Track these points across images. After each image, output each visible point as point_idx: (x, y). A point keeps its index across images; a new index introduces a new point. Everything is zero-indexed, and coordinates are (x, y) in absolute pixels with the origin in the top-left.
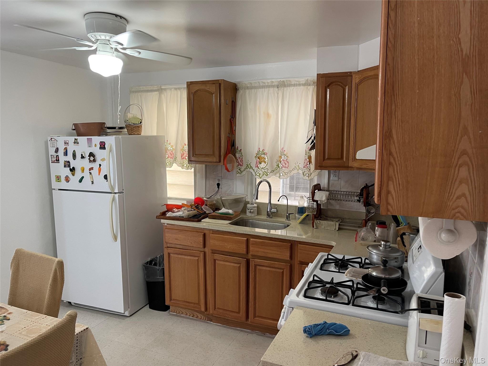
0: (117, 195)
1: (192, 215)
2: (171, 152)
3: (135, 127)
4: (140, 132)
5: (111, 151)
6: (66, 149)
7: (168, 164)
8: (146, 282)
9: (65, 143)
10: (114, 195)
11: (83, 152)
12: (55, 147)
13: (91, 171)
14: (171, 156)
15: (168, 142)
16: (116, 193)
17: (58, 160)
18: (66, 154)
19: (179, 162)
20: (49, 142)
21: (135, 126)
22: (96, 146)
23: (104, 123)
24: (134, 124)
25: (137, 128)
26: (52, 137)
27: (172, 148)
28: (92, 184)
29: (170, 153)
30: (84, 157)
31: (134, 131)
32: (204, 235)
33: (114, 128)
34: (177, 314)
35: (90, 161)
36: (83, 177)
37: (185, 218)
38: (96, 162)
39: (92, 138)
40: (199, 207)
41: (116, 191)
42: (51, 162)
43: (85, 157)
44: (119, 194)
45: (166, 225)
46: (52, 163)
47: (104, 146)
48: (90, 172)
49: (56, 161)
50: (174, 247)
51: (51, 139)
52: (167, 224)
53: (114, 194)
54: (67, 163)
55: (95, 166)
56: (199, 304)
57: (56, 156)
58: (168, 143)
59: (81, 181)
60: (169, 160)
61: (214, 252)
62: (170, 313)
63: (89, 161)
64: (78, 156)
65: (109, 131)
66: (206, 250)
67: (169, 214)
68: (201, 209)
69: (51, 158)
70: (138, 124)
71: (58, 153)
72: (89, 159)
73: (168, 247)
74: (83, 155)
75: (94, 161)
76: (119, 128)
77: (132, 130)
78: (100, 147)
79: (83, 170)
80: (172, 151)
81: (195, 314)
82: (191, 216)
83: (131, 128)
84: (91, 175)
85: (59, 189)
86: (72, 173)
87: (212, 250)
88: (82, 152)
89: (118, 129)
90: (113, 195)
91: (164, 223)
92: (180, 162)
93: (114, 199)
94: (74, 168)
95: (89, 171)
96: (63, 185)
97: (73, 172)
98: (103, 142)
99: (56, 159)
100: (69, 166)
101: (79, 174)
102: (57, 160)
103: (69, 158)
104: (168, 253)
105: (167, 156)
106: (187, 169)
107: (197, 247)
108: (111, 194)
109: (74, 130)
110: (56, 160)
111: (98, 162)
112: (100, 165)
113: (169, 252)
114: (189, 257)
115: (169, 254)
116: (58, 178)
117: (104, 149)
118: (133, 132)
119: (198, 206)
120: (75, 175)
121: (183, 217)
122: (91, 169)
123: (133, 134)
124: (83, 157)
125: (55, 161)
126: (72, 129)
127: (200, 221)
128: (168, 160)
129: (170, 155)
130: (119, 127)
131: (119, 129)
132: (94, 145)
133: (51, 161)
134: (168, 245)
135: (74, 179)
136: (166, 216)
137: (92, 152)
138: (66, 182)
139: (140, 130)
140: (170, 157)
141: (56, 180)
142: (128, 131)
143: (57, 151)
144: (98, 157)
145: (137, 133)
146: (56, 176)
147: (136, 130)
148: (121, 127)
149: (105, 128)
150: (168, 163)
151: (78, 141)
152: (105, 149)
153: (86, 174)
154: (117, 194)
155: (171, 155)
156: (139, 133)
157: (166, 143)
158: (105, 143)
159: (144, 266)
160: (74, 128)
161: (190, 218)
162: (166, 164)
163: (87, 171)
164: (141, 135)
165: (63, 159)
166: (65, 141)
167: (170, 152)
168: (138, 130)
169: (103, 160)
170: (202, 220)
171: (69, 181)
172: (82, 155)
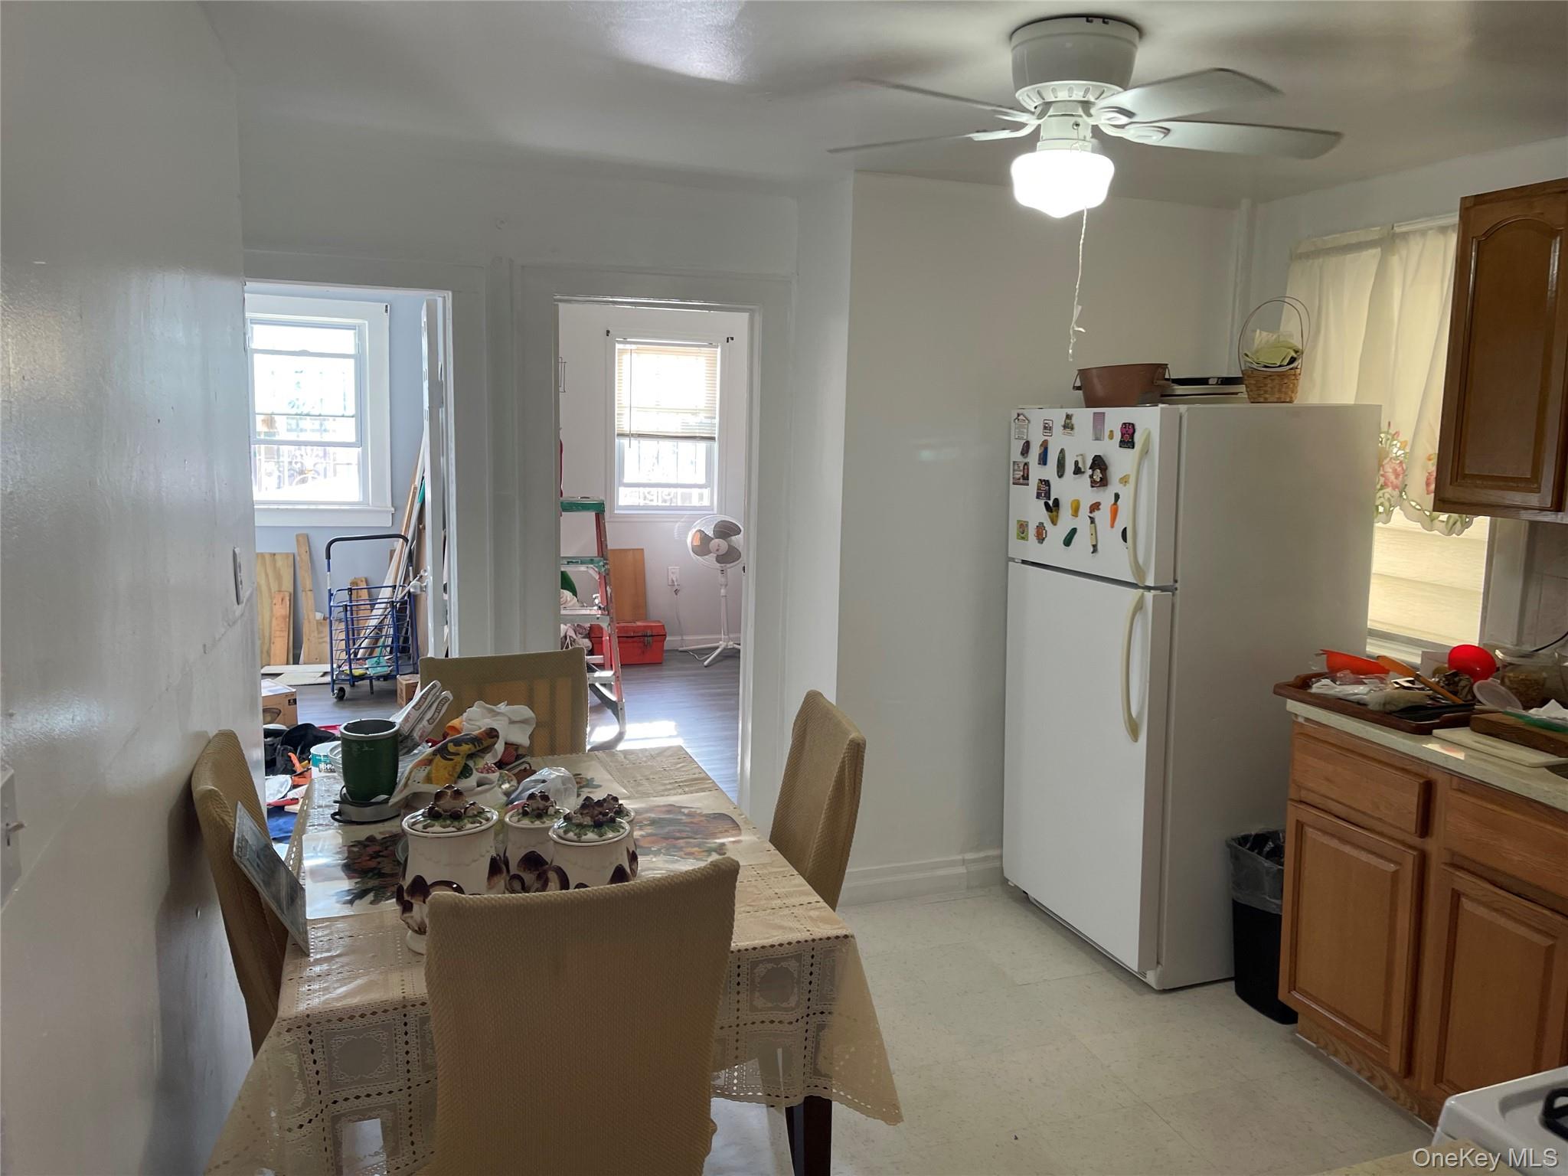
0: (1149, 596)
1: (1402, 706)
2: (1397, 467)
3: (1270, 376)
4: (1286, 393)
5: (1145, 452)
6: (1045, 447)
7: (1381, 509)
8: (1231, 902)
9: (1045, 428)
10: (1143, 594)
11: (1082, 455)
12: (1022, 439)
13: (1096, 514)
14: (1394, 480)
15: (1392, 431)
16: (1149, 588)
17: (1026, 477)
18: (1043, 460)
19: (1413, 504)
20: (1013, 424)
21: (1269, 374)
22: (1111, 436)
23: (1164, 367)
24: (1266, 367)
25: (1277, 381)
26: (1020, 411)
27: (1403, 452)
28: (1093, 553)
29: (1395, 471)
30: (1080, 468)
31: (1266, 392)
32: (1428, 791)
33: (1203, 381)
34: (1318, 1047)
35: (1093, 484)
36: (1074, 531)
37: (1372, 712)
38: (1109, 486)
39: (1104, 413)
40: (1460, 680)
41: (1150, 582)
42: (1011, 482)
43: (1083, 470)
44: (1158, 592)
45: (1301, 720)
46: (1014, 484)
47: (1132, 436)
48: (1090, 517)
49: (1021, 481)
50: (1320, 806)
51: (1019, 415)
52: (1307, 720)
53: (1141, 590)
54: (1044, 487)
55: (1105, 497)
56: (1383, 1038)
57: (1023, 464)
58: (1390, 431)
59: (1068, 542)
60: (1387, 496)
61: (1458, 863)
62: (1298, 1035)
63: (1091, 482)
64: (1070, 467)
65: (1180, 389)
66: (1432, 845)
67: (1320, 687)
68: (1467, 689)
69: (1014, 470)
70: (1280, 366)
71: (1027, 457)
72: (1091, 477)
73: (1301, 802)
74: (1080, 465)
75: (1104, 482)
76: (1219, 383)
77: (1259, 388)
78: (1121, 441)
79: (1076, 512)
80: (1401, 462)
81: (1378, 1075)
82: (1394, 708)
83: (1256, 381)
84: (1093, 525)
85: (1023, 561)
86: (1050, 517)
87: (1453, 854)
88: (1078, 454)
89: (1217, 384)
90: (1140, 594)
91: (1298, 713)
92: (1418, 504)
93: (1139, 606)
94: (1056, 501)
95: (1091, 512)
96: (1033, 550)
97: (1054, 513)
98: (1129, 424)
99: (1022, 473)
100: (1048, 495)
101: (1066, 522)
102: (1026, 475)
103: (1049, 472)
104: (1297, 820)
105: (1382, 480)
106: (1446, 532)
107: (1397, 828)
108: (1135, 591)
109: (1079, 388)
110: (1023, 476)
111: (1115, 486)
112: (1117, 496)
113: (1300, 819)
114: (1364, 856)
115: (1300, 826)
116: (1023, 527)
117: (1129, 448)
118: (1262, 392)
119: (1456, 679)
120: (1059, 522)
121: (1365, 705)
122: (1095, 507)
123: (1262, 400)
124: (1078, 471)
125: (1019, 479)
126: (1074, 387)
127: (1426, 732)
128: (1384, 494)
129: (1392, 477)
130: (1219, 378)
131: (1222, 384)
132: (1107, 433)
133: (1014, 478)
134: (1304, 795)
135: (1056, 534)
136: (1309, 691)
137: (1099, 456)
138: (1037, 541)
139: (1288, 387)
140: (1392, 483)
141: (1018, 535)
142: (1248, 390)
143: (1026, 449)
144: (1115, 473)
145: (1277, 396)
146: (1018, 521)
147: (1272, 388)
148: (1226, 378)
149: (1165, 382)
150: (1382, 504)
151: (1074, 420)
152: (1133, 447)
153: (1082, 523)
154: (1152, 591)
155: (1397, 476)
156: (1283, 396)
157: (1384, 433)
158: (1137, 427)
159: (1229, 846)
160: (1078, 384)
161: (1390, 713)
162: (1374, 509)
163: (1084, 511)
164: (1291, 402)
165: (1037, 473)
166: (1046, 422)
167: (1393, 465)
168: (1281, 385)
169: (1124, 480)
170: (1435, 732)
171: (1043, 539)
172: (1076, 463)
